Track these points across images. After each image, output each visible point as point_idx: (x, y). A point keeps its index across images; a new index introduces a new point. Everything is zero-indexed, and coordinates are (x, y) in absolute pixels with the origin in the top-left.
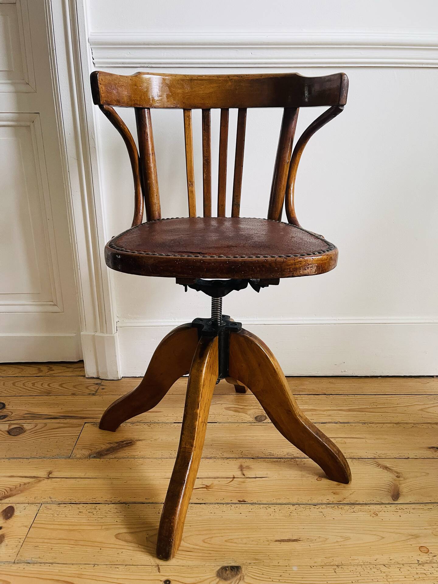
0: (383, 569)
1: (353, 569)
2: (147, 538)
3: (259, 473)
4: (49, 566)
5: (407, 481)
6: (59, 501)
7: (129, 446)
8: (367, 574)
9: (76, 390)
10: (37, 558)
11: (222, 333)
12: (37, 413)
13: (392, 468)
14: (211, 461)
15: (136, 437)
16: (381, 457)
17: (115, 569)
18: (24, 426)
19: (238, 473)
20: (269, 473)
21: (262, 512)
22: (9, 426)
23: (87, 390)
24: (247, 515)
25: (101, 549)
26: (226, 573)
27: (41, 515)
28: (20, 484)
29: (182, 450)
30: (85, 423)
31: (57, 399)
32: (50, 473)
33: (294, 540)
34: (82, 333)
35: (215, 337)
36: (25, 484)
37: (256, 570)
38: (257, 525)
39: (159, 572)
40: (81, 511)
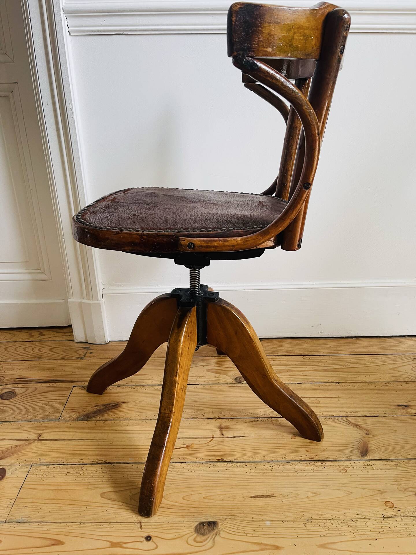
0: (351, 523)
1: (322, 524)
2: (130, 496)
3: (237, 433)
4: (38, 525)
5: (376, 438)
6: (48, 463)
7: (115, 408)
8: (335, 529)
9: (66, 354)
10: (27, 517)
11: (200, 303)
12: (29, 377)
13: (362, 426)
14: (192, 421)
15: (122, 400)
16: (352, 416)
17: (100, 527)
18: (15, 391)
19: (217, 433)
20: (246, 432)
21: (238, 469)
22: (1, 390)
23: (76, 354)
24: (225, 472)
25: (87, 508)
26: (203, 528)
27: (31, 476)
28: (12, 447)
29: (161, 415)
30: (74, 386)
31: (47, 363)
32: (40, 435)
33: (268, 496)
34: (69, 300)
35: (193, 307)
36: (16, 446)
37: (231, 525)
38: (234, 482)
39: (141, 528)
40: (69, 471)
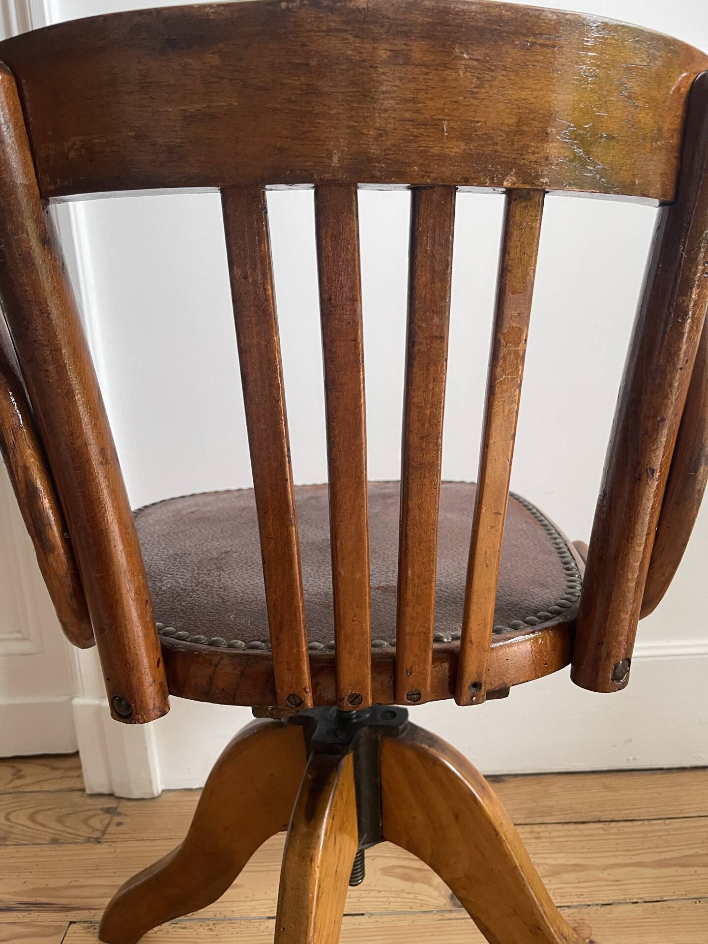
9: (62, 828)
11: (362, 743)
30: (71, 923)
31: (18, 854)
34: (75, 701)
35: (344, 755)
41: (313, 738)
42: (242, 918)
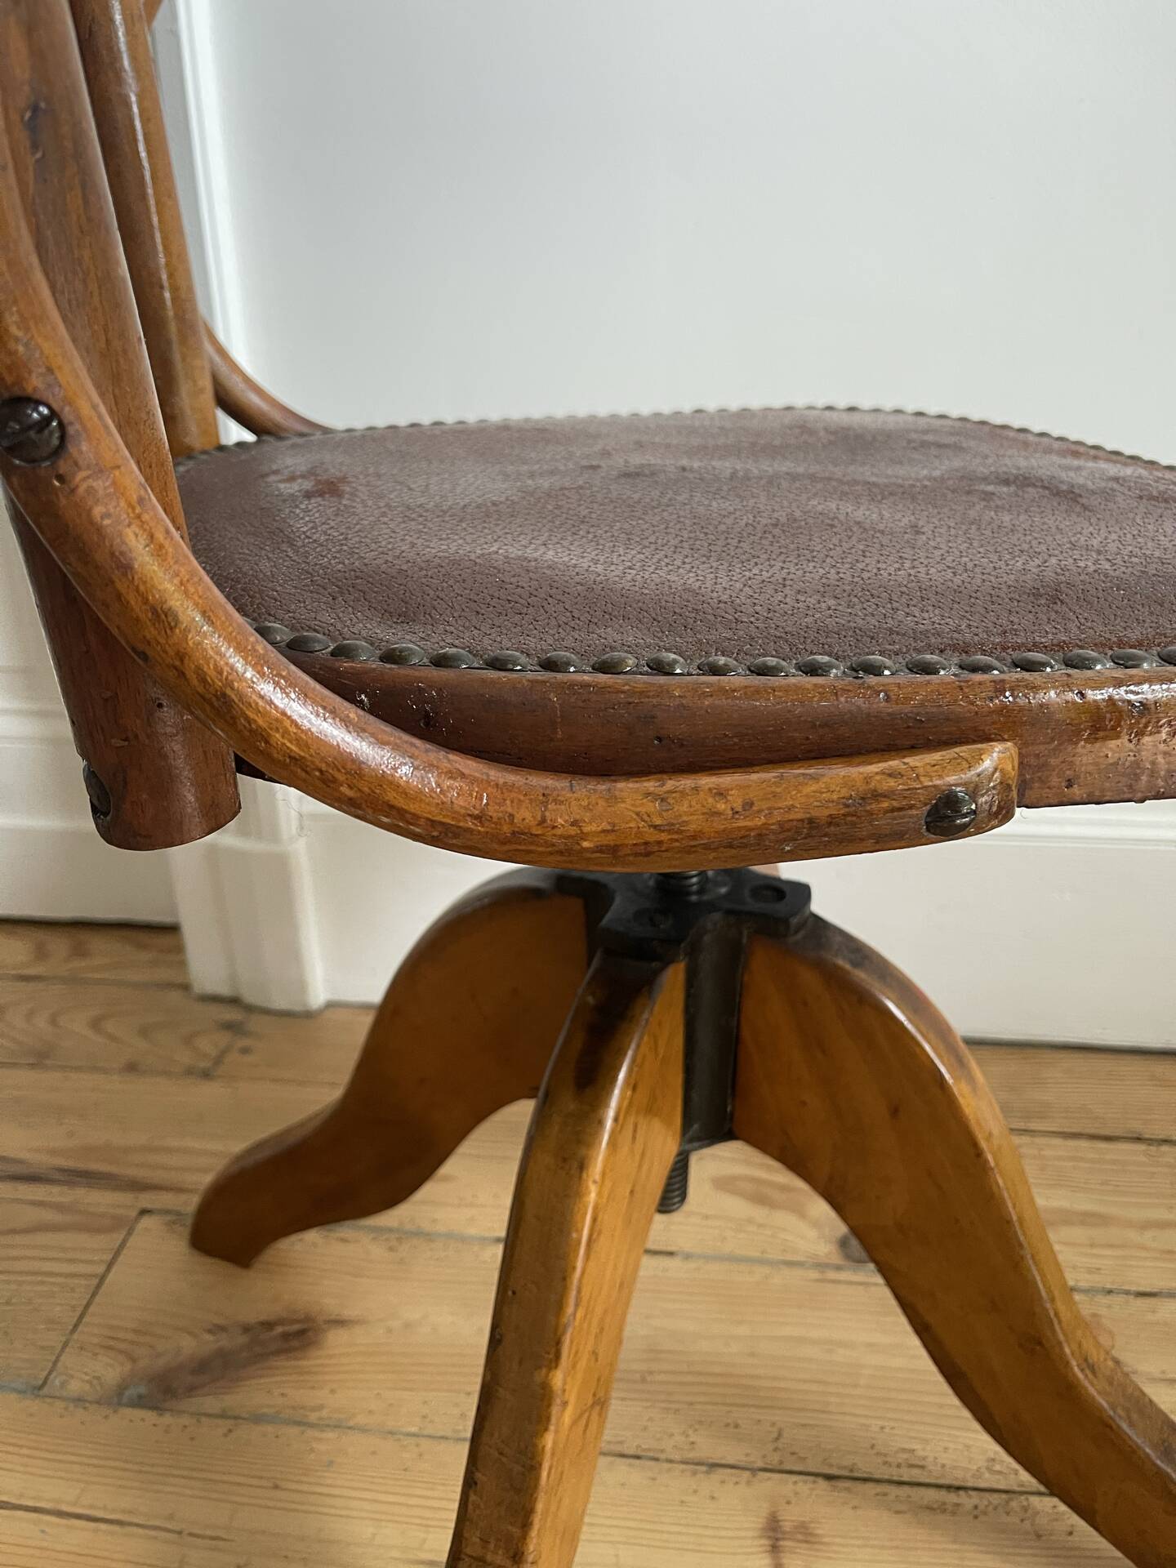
7: (290, 1350)
9: (148, 1048)
11: (707, 943)
14: (637, 1474)
23: (185, 1051)
30: (144, 1212)
31: (65, 1084)
35: (667, 965)
41: (604, 922)
42: (450, 1236)
